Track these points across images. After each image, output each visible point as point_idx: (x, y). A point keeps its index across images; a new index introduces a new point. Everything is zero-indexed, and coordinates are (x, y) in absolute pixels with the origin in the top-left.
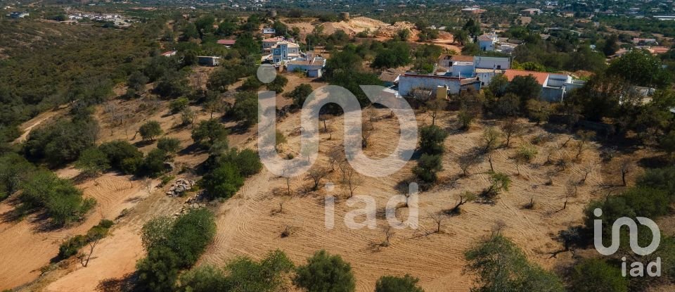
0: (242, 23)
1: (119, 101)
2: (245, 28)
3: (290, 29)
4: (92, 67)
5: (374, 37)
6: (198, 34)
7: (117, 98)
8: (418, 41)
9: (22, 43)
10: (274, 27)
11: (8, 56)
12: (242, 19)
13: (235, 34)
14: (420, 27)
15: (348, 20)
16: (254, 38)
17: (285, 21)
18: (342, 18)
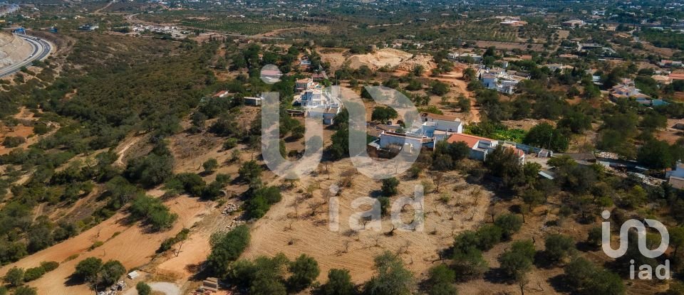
0: (284, 52)
1: (186, 134)
2: (285, 58)
3: (323, 60)
4: (159, 92)
5: (394, 71)
7: (185, 132)
8: (431, 76)
9: (97, 60)
10: (310, 59)
11: (86, 73)
12: (283, 49)
13: (277, 64)
14: (437, 61)
15: (374, 52)
17: (320, 51)
18: (368, 50)
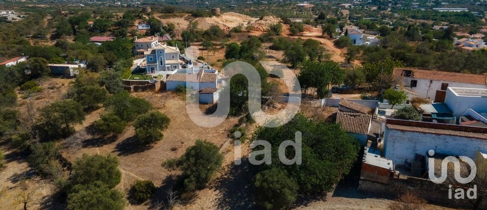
0: (118, 19)
2: (119, 24)
3: (165, 25)
5: (248, 32)
6: (72, 31)
8: (290, 35)
10: (149, 23)
12: (117, 16)
13: (110, 31)
14: (286, 22)
16: (129, 34)
17: (160, 17)
18: (213, 13)
